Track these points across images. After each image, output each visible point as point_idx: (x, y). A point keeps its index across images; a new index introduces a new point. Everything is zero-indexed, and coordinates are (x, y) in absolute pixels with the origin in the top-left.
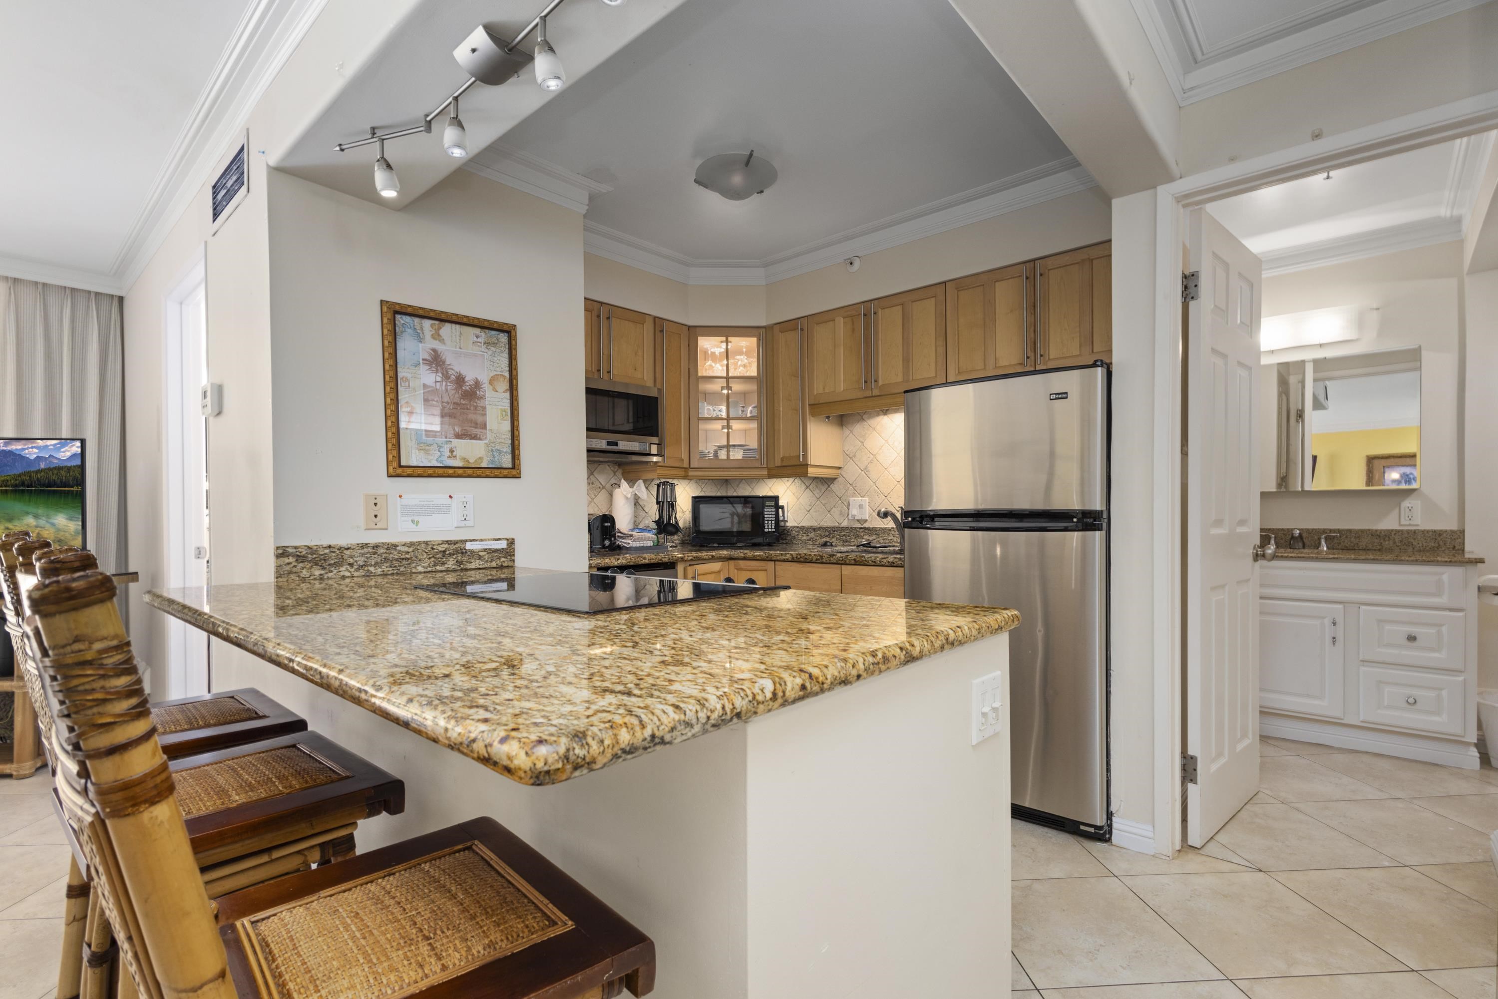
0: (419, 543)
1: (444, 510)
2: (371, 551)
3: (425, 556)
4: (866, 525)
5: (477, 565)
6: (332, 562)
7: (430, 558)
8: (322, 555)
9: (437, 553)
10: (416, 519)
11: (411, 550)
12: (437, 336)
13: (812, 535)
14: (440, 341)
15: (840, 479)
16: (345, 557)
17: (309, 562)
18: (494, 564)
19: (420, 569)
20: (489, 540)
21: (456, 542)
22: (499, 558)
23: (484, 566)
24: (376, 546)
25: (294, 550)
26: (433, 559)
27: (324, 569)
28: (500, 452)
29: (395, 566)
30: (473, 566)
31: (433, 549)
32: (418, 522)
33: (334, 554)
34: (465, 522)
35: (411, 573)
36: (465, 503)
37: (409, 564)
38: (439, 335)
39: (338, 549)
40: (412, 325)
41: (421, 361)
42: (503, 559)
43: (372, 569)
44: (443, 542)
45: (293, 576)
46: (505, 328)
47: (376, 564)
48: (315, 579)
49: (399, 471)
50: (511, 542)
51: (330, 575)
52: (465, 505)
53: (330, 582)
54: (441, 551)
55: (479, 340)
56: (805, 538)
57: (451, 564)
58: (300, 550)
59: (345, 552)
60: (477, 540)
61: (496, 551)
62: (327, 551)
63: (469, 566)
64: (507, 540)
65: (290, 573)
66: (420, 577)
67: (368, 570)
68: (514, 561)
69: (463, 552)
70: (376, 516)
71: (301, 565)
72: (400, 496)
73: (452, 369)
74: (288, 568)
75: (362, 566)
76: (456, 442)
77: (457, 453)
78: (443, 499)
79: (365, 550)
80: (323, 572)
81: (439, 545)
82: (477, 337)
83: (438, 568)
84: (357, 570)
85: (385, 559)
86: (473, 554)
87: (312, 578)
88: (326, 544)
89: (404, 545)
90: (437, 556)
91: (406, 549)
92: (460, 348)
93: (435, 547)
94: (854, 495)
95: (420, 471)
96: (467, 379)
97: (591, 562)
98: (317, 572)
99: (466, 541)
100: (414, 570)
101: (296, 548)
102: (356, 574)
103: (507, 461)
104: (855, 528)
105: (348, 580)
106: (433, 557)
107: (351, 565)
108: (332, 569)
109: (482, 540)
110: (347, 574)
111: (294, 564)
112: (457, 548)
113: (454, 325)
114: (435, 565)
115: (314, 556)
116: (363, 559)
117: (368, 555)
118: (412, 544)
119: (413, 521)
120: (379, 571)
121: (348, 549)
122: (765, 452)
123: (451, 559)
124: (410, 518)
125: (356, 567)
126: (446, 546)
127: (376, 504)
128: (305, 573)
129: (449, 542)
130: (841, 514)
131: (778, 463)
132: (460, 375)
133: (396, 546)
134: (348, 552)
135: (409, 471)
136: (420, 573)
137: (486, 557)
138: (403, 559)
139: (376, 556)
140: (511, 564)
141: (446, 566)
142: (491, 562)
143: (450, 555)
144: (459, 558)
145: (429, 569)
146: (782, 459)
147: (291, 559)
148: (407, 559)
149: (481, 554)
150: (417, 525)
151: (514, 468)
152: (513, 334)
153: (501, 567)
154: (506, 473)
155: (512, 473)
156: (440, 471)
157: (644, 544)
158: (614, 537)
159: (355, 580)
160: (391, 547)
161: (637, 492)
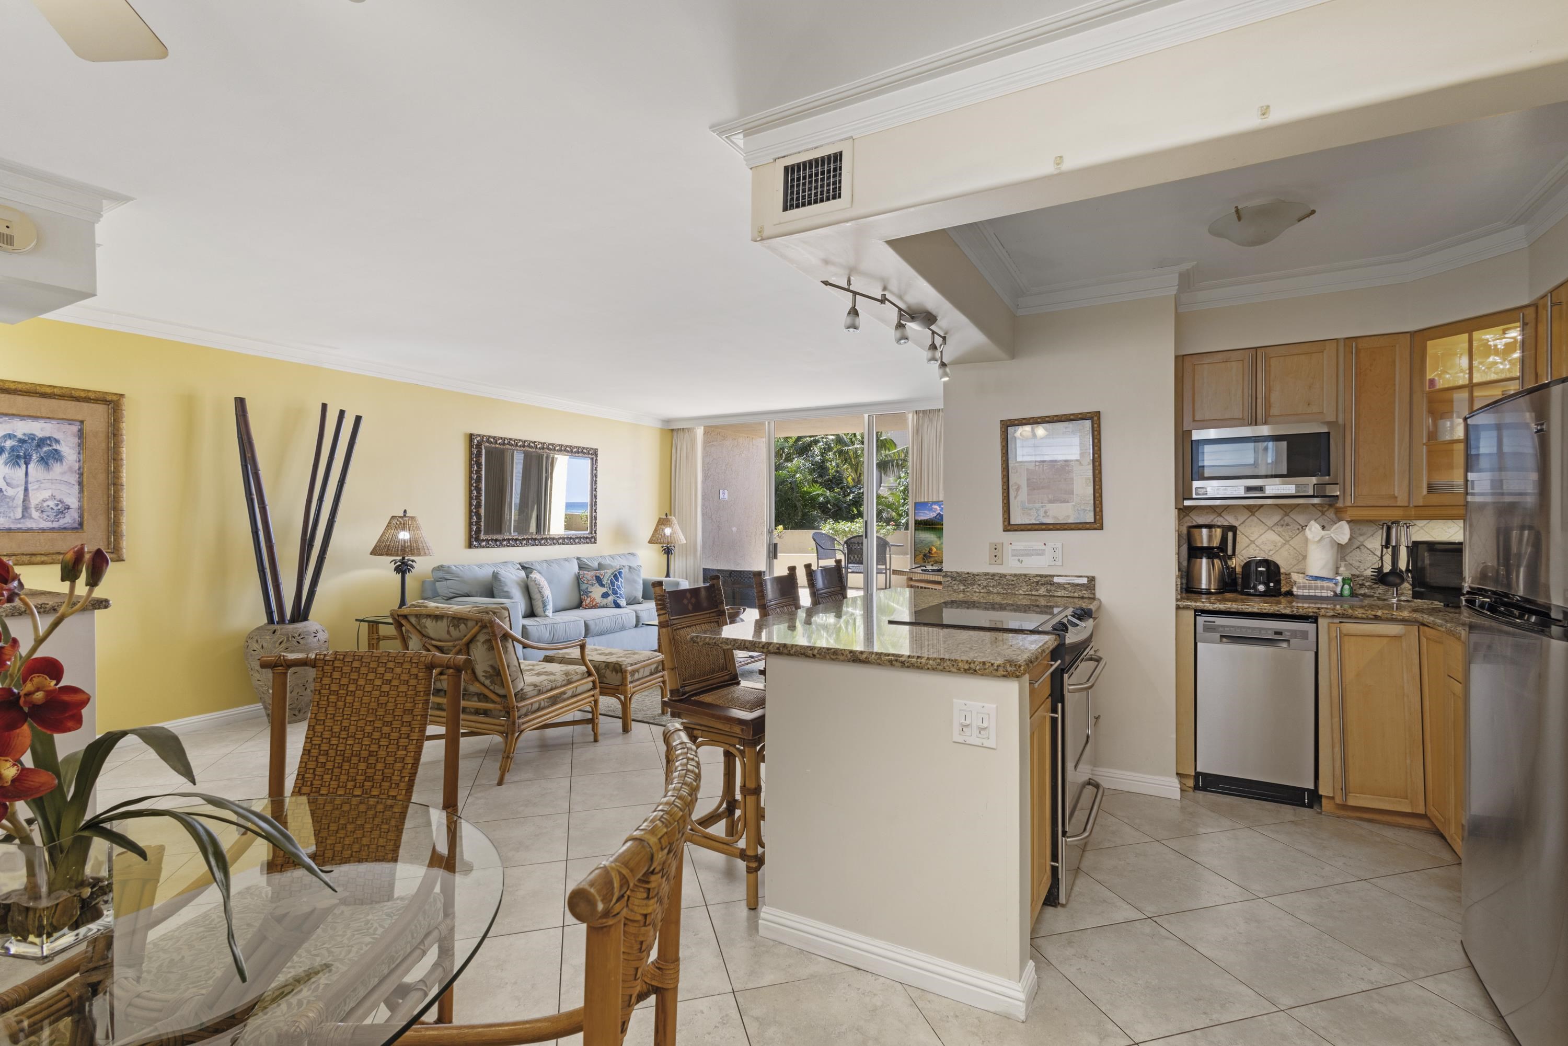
0: (1021, 575)
1: (1041, 553)
2: (990, 577)
3: (1024, 584)
5: (1062, 594)
6: (969, 582)
7: (1027, 585)
8: (964, 578)
9: (1032, 583)
10: (1021, 559)
11: (1015, 579)
12: (1035, 435)
16: (976, 580)
17: (958, 581)
18: (1076, 595)
19: (1021, 592)
20: (1072, 576)
21: (1046, 576)
22: (1081, 591)
23: (1067, 595)
24: (994, 575)
25: (951, 574)
27: (965, 586)
28: (1084, 510)
29: (1005, 589)
30: (1059, 594)
32: (1022, 561)
33: (970, 578)
34: (1055, 562)
35: (1015, 594)
36: (1055, 549)
37: (1014, 588)
38: (1037, 434)
39: (973, 575)
40: (1018, 431)
42: (1084, 592)
43: (991, 589)
44: (1037, 575)
45: (950, 588)
46: (1088, 415)
47: (993, 586)
49: (1009, 528)
50: (1092, 579)
51: (968, 590)
53: (968, 594)
54: (1035, 582)
55: (1067, 430)
57: (1042, 591)
58: (953, 574)
60: (1062, 576)
61: (1078, 585)
62: (967, 576)
63: (1056, 594)
64: (1088, 577)
65: (949, 586)
66: (1021, 597)
67: (989, 589)
68: (1094, 594)
69: (1052, 584)
70: (995, 556)
71: (954, 582)
72: (1011, 544)
74: (947, 583)
75: (985, 586)
76: (1049, 506)
77: (1050, 513)
78: (1039, 546)
79: (987, 577)
80: (964, 588)
81: (1033, 577)
82: (1065, 428)
84: (983, 588)
85: (999, 583)
86: (1060, 586)
88: (966, 571)
89: (1010, 575)
90: (1033, 585)
91: (1012, 578)
93: (1031, 578)
95: (1022, 527)
96: (1059, 461)
98: (962, 588)
99: (1054, 576)
100: (1017, 593)
101: (951, 572)
102: (982, 591)
103: (1090, 518)
105: (977, 594)
106: (1030, 585)
107: (979, 585)
109: (1066, 576)
112: (1047, 580)
114: (1031, 591)
116: (986, 582)
117: (989, 580)
118: (1015, 575)
119: (1019, 560)
120: (995, 591)
121: (977, 575)
123: (1043, 588)
124: (1017, 558)
125: (982, 586)
126: (1039, 578)
127: (996, 549)
128: (955, 587)
129: (1041, 576)
132: (1053, 458)
133: (1005, 576)
134: (977, 577)
135: (1016, 527)
136: (1021, 595)
137: (1070, 589)
138: (1010, 584)
139: (993, 581)
140: (1091, 596)
141: (1039, 592)
142: (1074, 593)
143: (1042, 584)
144: (1049, 587)
147: (949, 579)
148: (1012, 585)
149: (1066, 586)
150: (1021, 563)
151: (1095, 522)
152: (1096, 418)
153: (1082, 598)
154: (1088, 526)
155: (1095, 526)
156: (1036, 527)
157: (1318, 594)
158: (1278, 582)
159: (982, 594)
160: (1003, 576)
161: (1332, 535)
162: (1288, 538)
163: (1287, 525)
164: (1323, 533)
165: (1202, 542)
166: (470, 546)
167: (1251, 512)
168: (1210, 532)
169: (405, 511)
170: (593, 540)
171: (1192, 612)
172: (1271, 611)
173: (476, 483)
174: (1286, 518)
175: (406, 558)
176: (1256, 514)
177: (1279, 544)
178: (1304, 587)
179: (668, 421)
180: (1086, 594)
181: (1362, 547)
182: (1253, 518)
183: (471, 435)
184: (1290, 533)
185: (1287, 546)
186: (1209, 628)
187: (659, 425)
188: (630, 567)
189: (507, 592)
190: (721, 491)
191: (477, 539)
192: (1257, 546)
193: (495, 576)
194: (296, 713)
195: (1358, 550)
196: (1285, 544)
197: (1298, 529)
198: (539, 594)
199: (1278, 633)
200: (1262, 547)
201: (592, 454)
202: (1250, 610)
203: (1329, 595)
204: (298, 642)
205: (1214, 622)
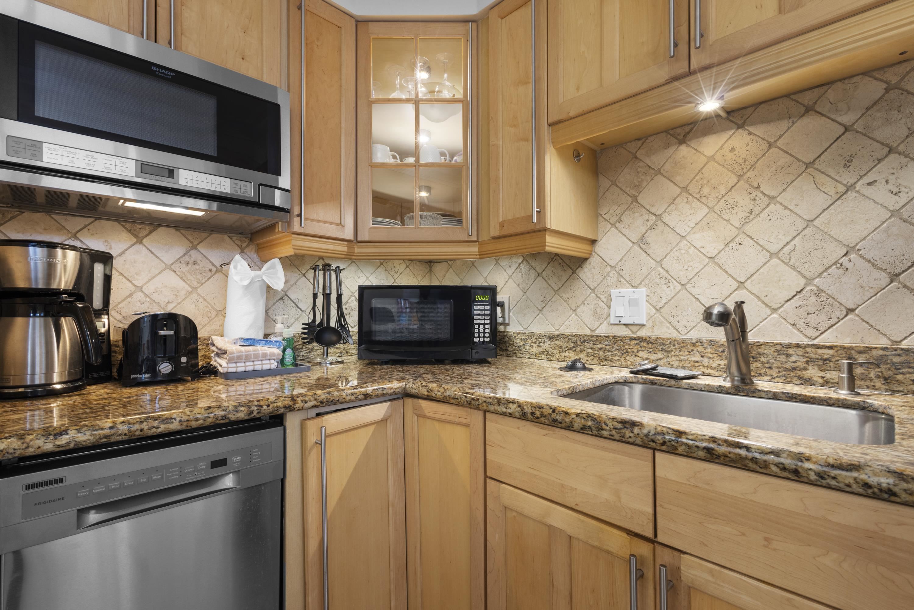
4: (643, 333)
13: (546, 346)
15: (594, 260)
56: (535, 349)
94: (619, 284)
104: (622, 339)
122: (475, 217)
130: (595, 314)
131: (495, 231)
146: (502, 225)
157: (258, 368)
158: (193, 354)
161: (265, 278)
162: (195, 284)
163: (195, 263)
164: (253, 273)
167: (136, 236)
174: (193, 253)
176: (145, 241)
177: (183, 293)
178: (239, 359)
181: (286, 298)
182: (138, 247)
184: (199, 276)
185: (194, 296)
192: (146, 296)
195: (281, 301)
196: (190, 293)
197: (210, 270)
199: (219, 463)
200: (155, 297)
205: (61, 480)
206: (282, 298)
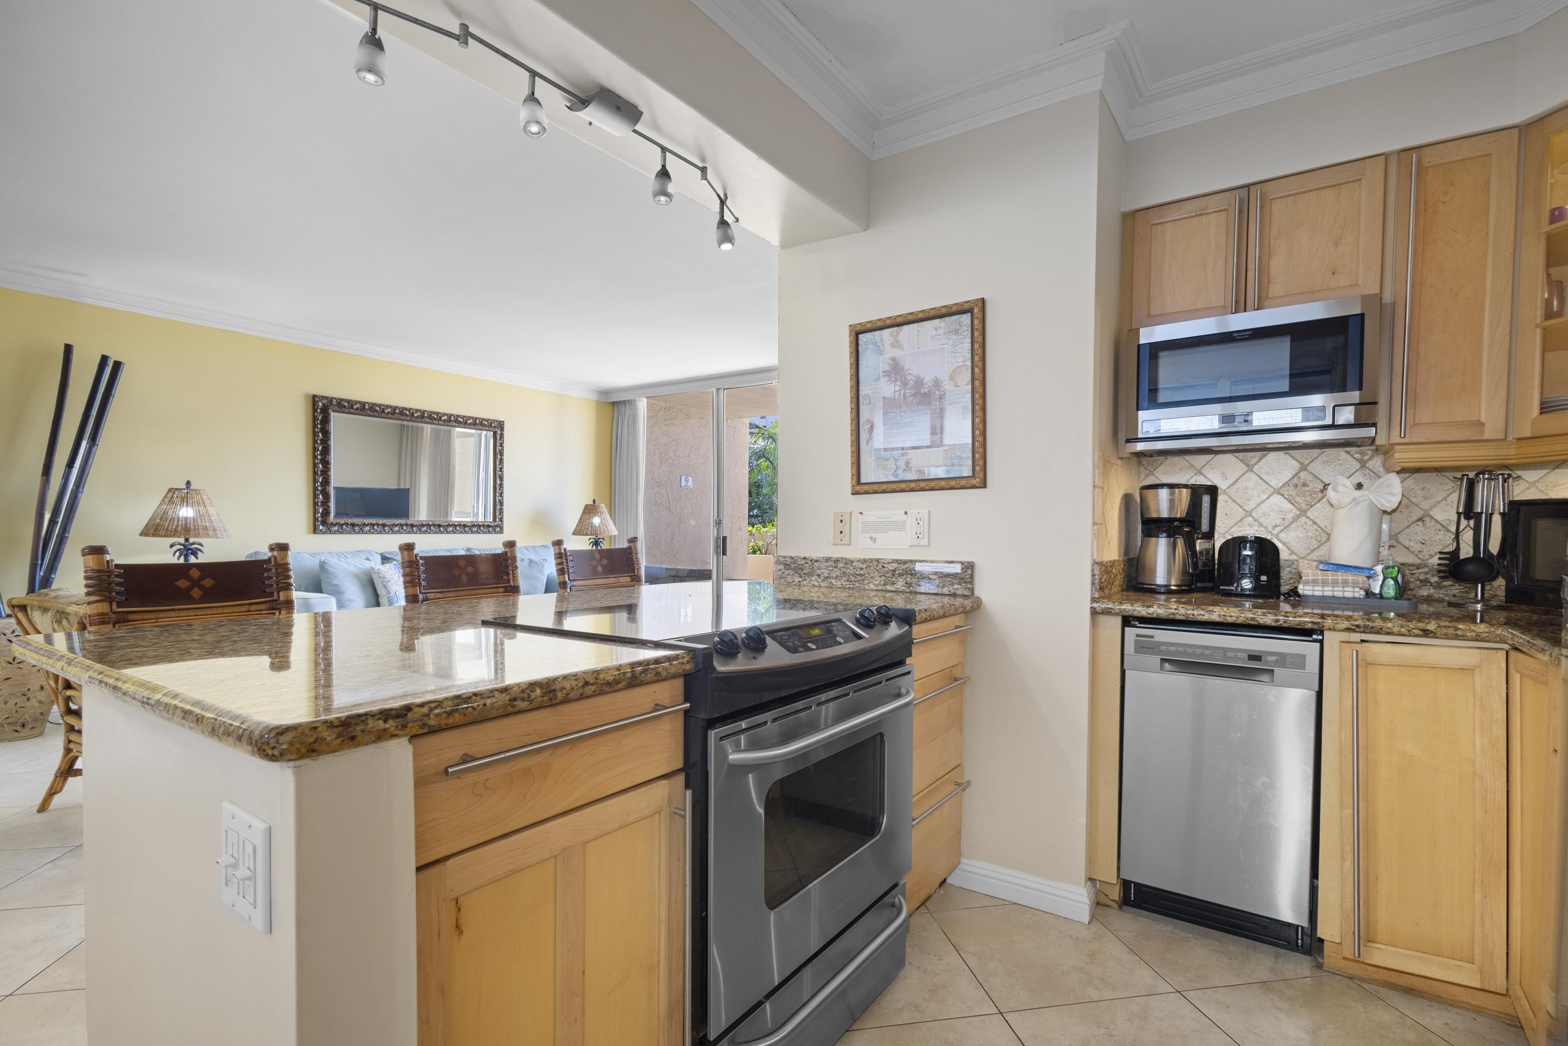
0: (872, 560)
1: (899, 526)
2: (833, 564)
3: (876, 574)
5: (927, 589)
6: (806, 572)
7: (880, 576)
8: (800, 565)
9: (887, 572)
10: (874, 535)
11: (864, 566)
12: (896, 344)
14: (898, 348)
16: (815, 568)
17: (792, 570)
18: (946, 591)
19: (872, 586)
20: (941, 562)
21: (905, 562)
22: (952, 584)
23: (934, 592)
24: (837, 561)
25: (783, 559)
26: (883, 578)
27: (801, 577)
28: (960, 458)
29: (851, 581)
30: (922, 589)
31: (883, 567)
32: (875, 539)
33: (807, 565)
34: (918, 540)
35: (865, 590)
36: (918, 519)
37: (863, 580)
38: (898, 342)
39: (811, 561)
40: (873, 340)
41: (881, 374)
42: (956, 586)
43: (833, 581)
44: (894, 561)
45: (782, 581)
46: (967, 306)
47: (837, 577)
48: (795, 585)
50: (969, 567)
51: (805, 582)
52: (918, 521)
53: (805, 589)
54: (891, 570)
55: (939, 332)
57: (900, 584)
58: (787, 560)
59: (815, 563)
60: (927, 562)
61: (948, 575)
62: (803, 562)
63: (919, 589)
64: (962, 563)
65: (781, 577)
67: (831, 582)
68: (972, 591)
69: (913, 573)
70: (841, 532)
71: (787, 572)
72: (861, 513)
73: (911, 374)
74: (781, 574)
75: (827, 578)
77: (913, 464)
78: (898, 516)
79: (829, 563)
80: (800, 580)
81: (888, 563)
82: (936, 330)
83: (889, 588)
84: (823, 581)
85: (843, 573)
86: (924, 577)
87: (794, 583)
88: (802, 555)
89: (858, 561)
90: (887, 575)
91: (861, 565)
92: (919, 348)
93: (885, 565)
95: (875, 487)
96: (925, 381)
97: (1095, 605)
98: (797, 579)
99: (916, 561)
100: (867, 587)
101: (784, 557)
102: (822, 584)
103: (968, 470)
105: (817, 589)
106: (884, 575)
107: (819, 576)
108: (806, 578)
109: (932, 562)
110: (817, 584)
111: (783, 570)
112: (906, 568)
113: (911, 326)
114: (885, 585)
115: (795, 565)
116: (827, 571)
117: (831, 568)
118: (865, 561)
119: (871, 538)
120: (839, 584)
121: (816, 561)
123: (901, 580)
124: (869, 535)
125: (822, 578)
126: (896, 565)
127: (841, 521)
128: (789, 579)
129: (898, 562)
132: (919, 377)
133: (852, 562)
134: (817, 564)
135: (868, 488)
136: (872, 590)
137: (937, 582)
138: (857, 575)
139: (837, 569)
140: (968, 593)
141: (895, 586)
142: (943, 588)
143: (900, 575)
144: (909, 579)
145: (880, 588)
148: (861, 575)
149: (931, 577)
150: (874, 542)
151: (974, 476)
152: (976, 310)
153: (954, 595)
154: (963, 482)
155: (974, 482)
156: (893, 486)
157: (1339, 594)
158: (1276, 576)
159: (822, 590)
160: (848, 562)
161: (1371, 497)
162: (1305, 506)
163: (1305, 485)
164: (1358, 494)
165: (1158, 511)
166: (315, 530)
167: (1248, 465)
168: (1172, 494)
169: (188, 483)
170: (498, 529)
171: (1118, 620)
172: (1240, 621)
173: (321, 454)
174: (1302, 474)
175: (192, 540)
176: (1256, 468)
177: (1287, 514)
178: (1318, 583)
179: (605, 393)
180: (959, 589)
181: (1426, 519)
183: (314, 396)
184: (1308, 498)
185: (1303, 519)
186: (1143, 647)
187: (595, 397)
188: (531, 561)
189: (336, 585)
190: (683, 478)
191: (324, 523)
192: (1255, 520)
193: (323, 565)
194: (18, 728)
195: (1420, 523)
196: (1299, 516)
197: (1321, 491)
198: (384, 589)
199: (1255, 657)
200: (1262, 520)
201: (496, 428)
202: (1207, 617)
203: (1357, 595)
204: (10, 641)
205: (1152, 637)
206: (1420, 519)
